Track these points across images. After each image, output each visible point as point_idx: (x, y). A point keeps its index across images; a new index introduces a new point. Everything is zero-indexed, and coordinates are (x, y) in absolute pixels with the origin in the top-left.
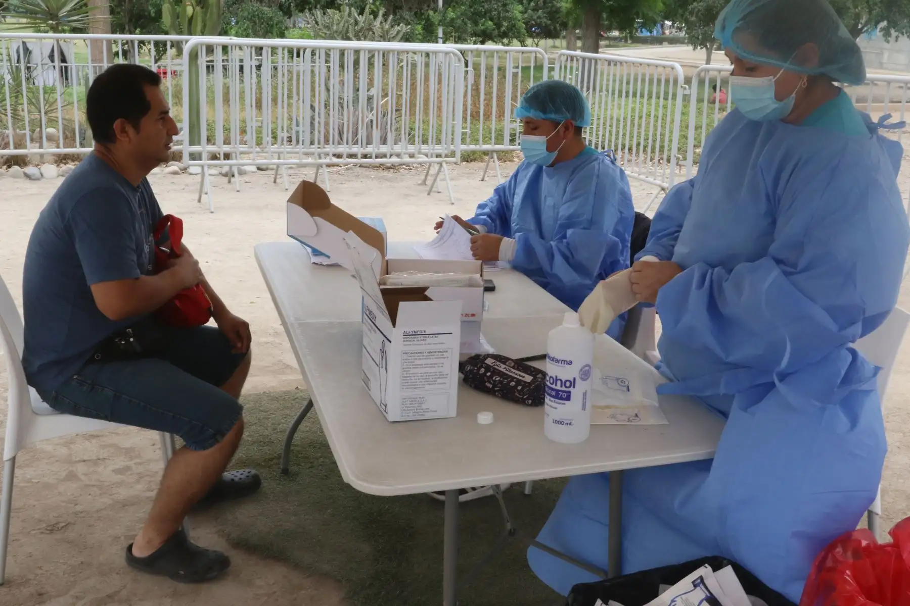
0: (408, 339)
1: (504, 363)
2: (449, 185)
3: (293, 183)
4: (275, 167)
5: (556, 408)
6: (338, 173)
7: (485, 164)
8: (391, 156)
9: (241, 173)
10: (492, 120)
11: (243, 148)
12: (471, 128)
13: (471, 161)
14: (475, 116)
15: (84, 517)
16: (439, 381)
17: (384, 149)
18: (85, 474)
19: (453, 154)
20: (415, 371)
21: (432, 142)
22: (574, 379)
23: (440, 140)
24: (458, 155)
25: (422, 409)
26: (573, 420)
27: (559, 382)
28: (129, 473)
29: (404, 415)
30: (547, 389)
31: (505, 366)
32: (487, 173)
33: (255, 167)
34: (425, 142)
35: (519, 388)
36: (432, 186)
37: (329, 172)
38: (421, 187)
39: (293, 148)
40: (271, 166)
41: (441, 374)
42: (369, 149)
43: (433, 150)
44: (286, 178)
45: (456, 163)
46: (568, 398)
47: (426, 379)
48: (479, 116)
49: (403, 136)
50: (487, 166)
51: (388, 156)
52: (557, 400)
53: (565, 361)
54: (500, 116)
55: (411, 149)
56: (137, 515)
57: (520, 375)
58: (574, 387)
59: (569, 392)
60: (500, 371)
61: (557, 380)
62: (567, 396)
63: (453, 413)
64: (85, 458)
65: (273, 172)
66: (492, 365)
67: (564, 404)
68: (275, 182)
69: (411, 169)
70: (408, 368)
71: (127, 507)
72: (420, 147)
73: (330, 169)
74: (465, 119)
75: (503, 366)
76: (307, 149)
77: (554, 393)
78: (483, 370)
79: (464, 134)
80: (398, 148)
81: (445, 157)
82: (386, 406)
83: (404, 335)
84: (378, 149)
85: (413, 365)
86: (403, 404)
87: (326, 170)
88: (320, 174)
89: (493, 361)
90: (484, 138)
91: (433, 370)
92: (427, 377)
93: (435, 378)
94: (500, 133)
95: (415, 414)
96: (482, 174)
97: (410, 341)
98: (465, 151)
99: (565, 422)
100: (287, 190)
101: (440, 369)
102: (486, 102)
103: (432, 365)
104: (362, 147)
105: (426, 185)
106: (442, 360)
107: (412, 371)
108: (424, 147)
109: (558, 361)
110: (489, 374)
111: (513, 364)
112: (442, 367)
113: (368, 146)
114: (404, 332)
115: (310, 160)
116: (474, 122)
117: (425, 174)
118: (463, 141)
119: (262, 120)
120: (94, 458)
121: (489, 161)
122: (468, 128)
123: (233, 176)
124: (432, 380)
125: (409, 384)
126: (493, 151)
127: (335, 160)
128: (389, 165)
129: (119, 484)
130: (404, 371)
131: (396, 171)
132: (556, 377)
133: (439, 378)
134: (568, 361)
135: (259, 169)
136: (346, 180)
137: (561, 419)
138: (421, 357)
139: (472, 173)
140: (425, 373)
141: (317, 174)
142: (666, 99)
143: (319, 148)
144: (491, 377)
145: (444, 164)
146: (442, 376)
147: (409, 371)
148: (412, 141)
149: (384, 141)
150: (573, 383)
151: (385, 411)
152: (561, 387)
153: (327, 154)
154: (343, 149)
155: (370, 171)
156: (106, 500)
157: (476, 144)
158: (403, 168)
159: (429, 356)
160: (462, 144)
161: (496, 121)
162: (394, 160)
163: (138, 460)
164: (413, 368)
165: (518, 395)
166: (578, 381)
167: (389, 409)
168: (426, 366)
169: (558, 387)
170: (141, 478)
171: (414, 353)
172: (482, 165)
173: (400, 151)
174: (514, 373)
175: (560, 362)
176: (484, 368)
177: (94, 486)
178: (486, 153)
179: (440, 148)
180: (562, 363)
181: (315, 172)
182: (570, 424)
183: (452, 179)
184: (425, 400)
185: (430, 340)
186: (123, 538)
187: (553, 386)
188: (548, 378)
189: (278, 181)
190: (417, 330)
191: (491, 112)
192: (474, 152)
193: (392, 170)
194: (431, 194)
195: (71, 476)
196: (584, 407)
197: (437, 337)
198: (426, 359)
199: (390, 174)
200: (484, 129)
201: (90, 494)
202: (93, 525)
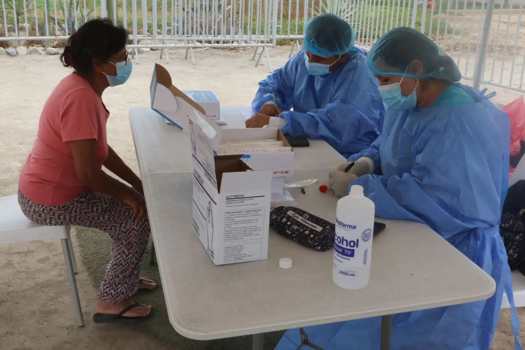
0: (230, 202)
1: (301, 215)
2: (269, 60)
3: (173, 59)
4: (161, 49)
5: (342, 262)
6: (200, 52)
7: (291, 46)
8: (232, 42)
9: (140, 52)
10: (296, 19)
11: (140, 37)
12: (283, 24)
13: (283, 45)
14: (285, 17)
15: (13, 296)
16: (254, 233)
17: (228, 38)
18: (19, 263)
19: (271, 41)
20: (236, 226)
21: (258, 33)
22: (358, 240)
23: (263, 32)
24: (274, 42)
25: (241, 255)
26: (356, 272)
27: (345, 242)
28: (48, 262)
29: (227, 260)
30: (335, 246)
31: (302, 218)
32: (293, 52)
33: (149, 48)
34: (254, 33)
35: (312, 236)
36: (258, 61)
37: (195, 51)
38: (252, 62)
39: (171, 37)
40: (159, 49)
41: (256, 227)
42: (219, 38)
43: (259, 38)
44: (167, 56)
45: (273, 47)
46: (352, 255)
47: (244, 232)
48: (288, 16)
49: (240, 30)
50: (293, 48)
51: (231, 42)
52: (343, 256)
53: (350, 226)
54: (301, 17)
55: (245, 37)
56: (49, 295)
57: (313, 226)
58: (357, 246)
59: (353, 251)
60: (298, 222)
61: (343, 240)
62: (351, 253)
63: (265, 256)
64: (20, 251)
65: (160, 52)
66: (292, 216)
67: (349, 259)
68: (161, 58)
69: (245, 50)
70: (230, 224)
71: (43, 288)
72: (251, 36)
73: (196, 50)
74: (279, 18)
75: (300, 218)
76: (181, 37)
77: (340, 250)
78: (285, 220)
79: (278, 28)
80: (237, 37)
81: (266, 43)
82: (212, 252)
83: (227, 199)
84: (225, 38)
85: (234, 222)
86: (226, 252)
87: (192, 50)
88: (189, 53)
89: (293, 213)
90: (291, 30)
91: (249, 225)
92: (245, 231)
93: (251, 231)
94: (301, 27)
95: (235, 259)
96: (289, 53)
97: (232, 203)
98: (279, 39)
99: (349, 273)
100: (168, 63)
101: (255, 224)
102: (293, 8)
103: (249, 221)
104: (214, 36)
105: (255, 60)
106: (256, 217)
107: (233, 226)
108: (253, 36)
109: (344, 225)
110: (289, 223)
111: (308, 217)
112: (256, 222)
113: (219, 35)
114: (227, 197)
115: (182, 45)
116: (285, 20)
117: (254, 53)
118: (278, 32)
119: (152, 19)
120: (26, 250)
121: (294, 44)
122: (281, 24)
123: (135, 54)
124: (249, 232)
125: (231, 236)
126: (296, 39)
127: (198, 44)
128: (232, 48)
129: (40, 271)
130: (227, 227)
131: (236, 51)
132: (343, 238)
133: (254, 231)
134: (353, 226)
135: (152, 49)
136: (205, 57)
137: (346, 271)
138: (240, 216)
139: (283, 53)
140: (244, 227)
141: (187, 52)
142: (401, 6)
143: (187, 37)
144: (291, 225)
145: (266, 48)
146: (256, 229)
147: (231, 226)
148: (245, 33)
149: (228, 33)
150: (356, 244)
151: (212, 256)
152: (347, 245)
153: (192, 41)
154: (202, 37)
155: (220, 51)
156: (31, 283)
157: (286, 34)
158: (241, 49)
159: (247, 214)
160: (277, 34)
161: (298, 19)
162: (235, 44)
163: (54, 253)
164: (234, 224)
165: (310, 242)
166: (361, 242)
167: (215, 254)
168: (244, 222)
169: (344, 246)
170: (56, 266)
171: (235, 212)
172: (290, 47)
173: (238, 39)
174: (309, 224)
175: (346, 226)
176: (286, 218)
177: (23, 272)
178: (292, 40)
179: (264, 37)
180: (347, 227)
181: (185, 52)
182: (353, 275)
183: (270, 56)
184: (243, 247)
185: (247, 202)
186: (38, 313)
187: (340, 245)
188: (336, 238)
189: (163, 57)
190: (237, 195)
191: (296, 14)
192: (285, 40)
193: (234, 51)
194: (258, 66)
195: (9, 264)
196: (365, 262)
197: (253, 199)
198: (244, 216)
199: (233, 53)
200: (291, 25)
201: (19, 278)
202: (19, 302)
